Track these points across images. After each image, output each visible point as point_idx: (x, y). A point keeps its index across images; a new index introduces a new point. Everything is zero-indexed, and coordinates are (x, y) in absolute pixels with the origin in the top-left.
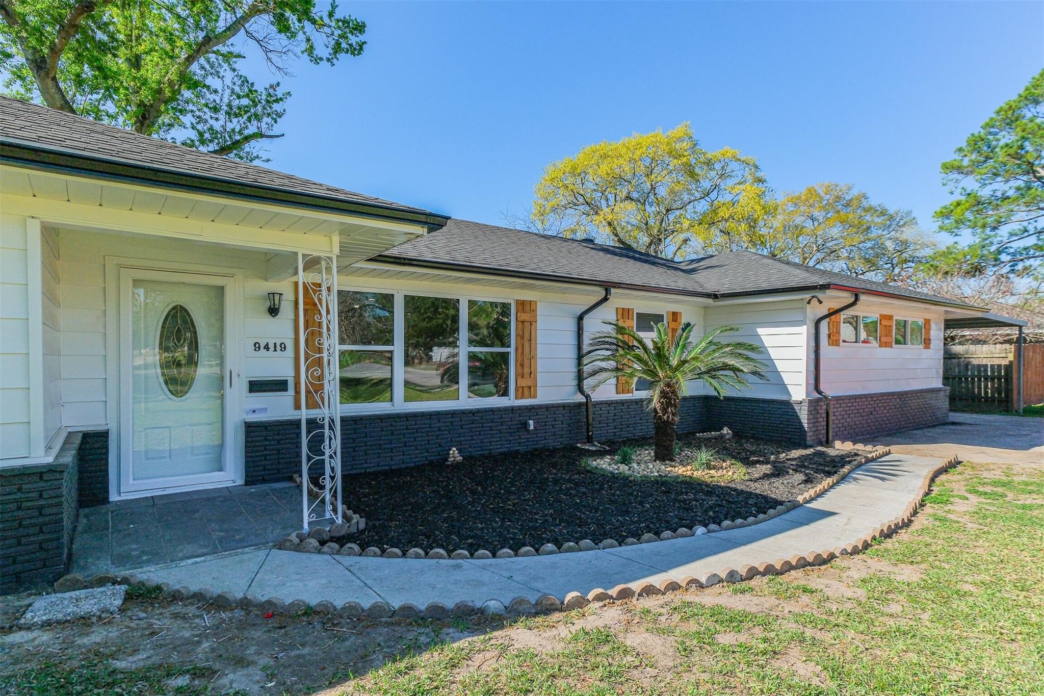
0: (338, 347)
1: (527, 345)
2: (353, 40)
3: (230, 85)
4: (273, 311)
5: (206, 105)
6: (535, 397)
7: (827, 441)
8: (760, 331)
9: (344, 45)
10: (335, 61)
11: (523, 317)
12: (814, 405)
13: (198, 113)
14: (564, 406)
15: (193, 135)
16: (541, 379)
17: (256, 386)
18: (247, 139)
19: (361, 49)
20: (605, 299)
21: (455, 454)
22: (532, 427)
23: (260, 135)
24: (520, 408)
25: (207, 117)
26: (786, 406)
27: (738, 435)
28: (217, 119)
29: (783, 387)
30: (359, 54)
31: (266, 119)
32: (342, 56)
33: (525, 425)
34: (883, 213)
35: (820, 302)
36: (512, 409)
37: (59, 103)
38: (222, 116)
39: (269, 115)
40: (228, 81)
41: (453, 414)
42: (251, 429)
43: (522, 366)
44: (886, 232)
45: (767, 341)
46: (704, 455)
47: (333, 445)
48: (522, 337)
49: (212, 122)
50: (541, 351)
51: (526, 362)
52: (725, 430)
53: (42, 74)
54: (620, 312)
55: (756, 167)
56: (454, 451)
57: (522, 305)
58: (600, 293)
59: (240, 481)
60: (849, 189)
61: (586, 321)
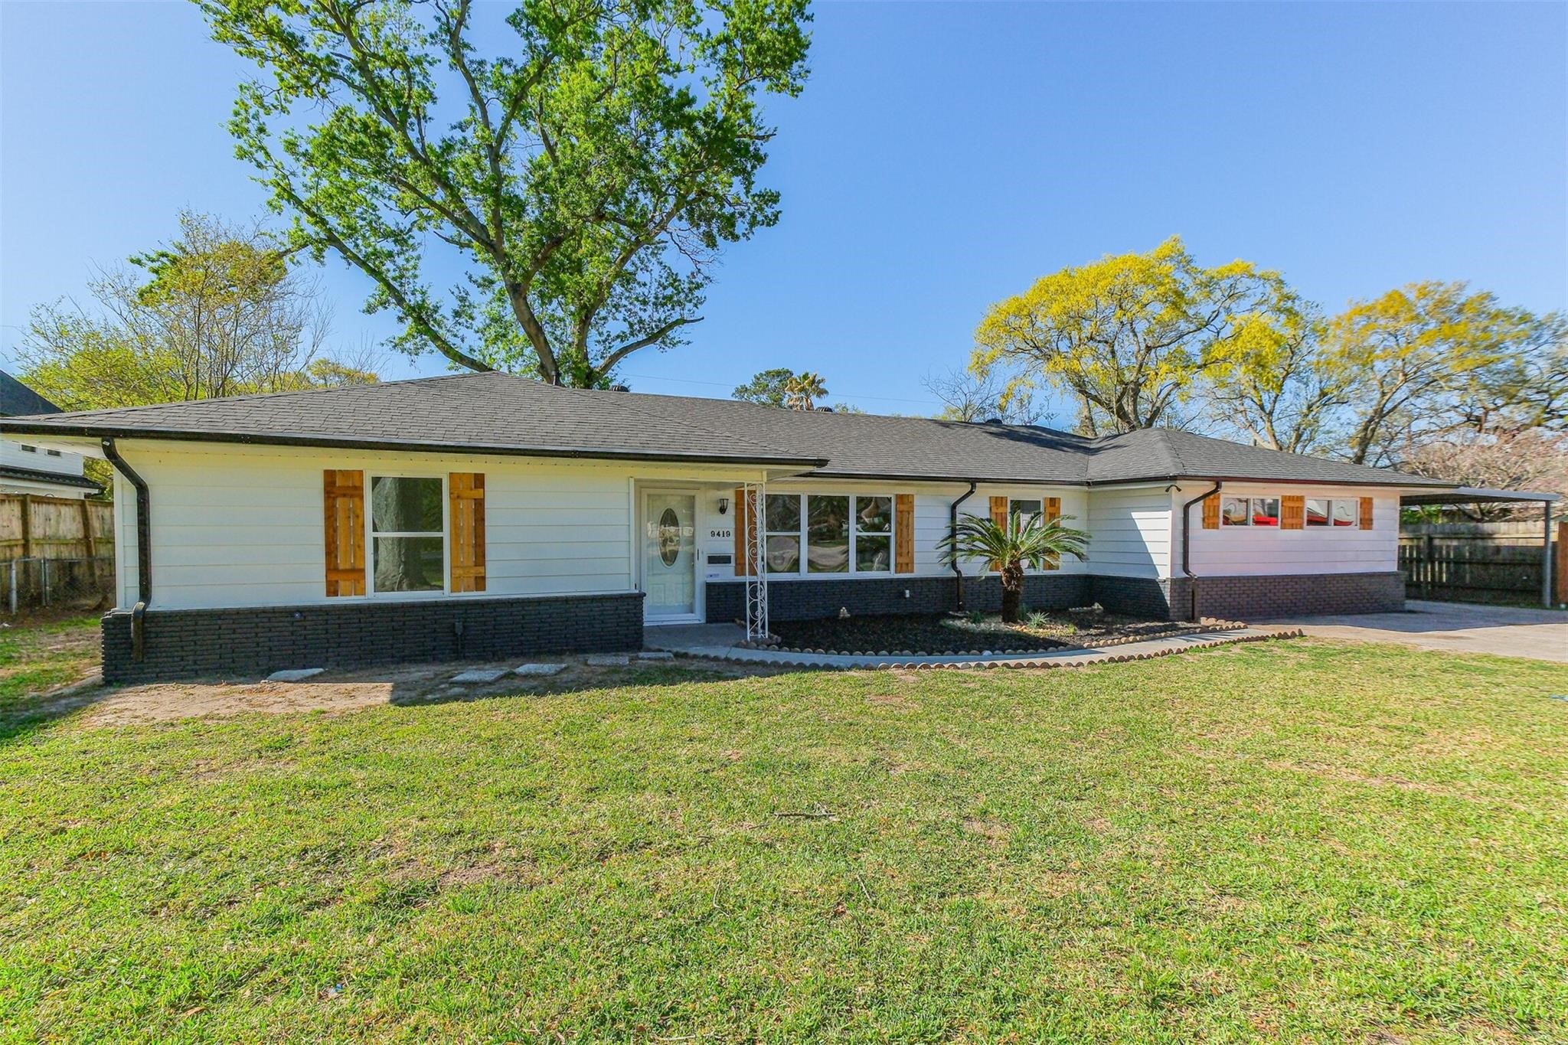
0: (766, 534)
1: (905, 530)
2: (768, 211)
3: (658, 278)
4: (723, 510)
5: (637, 299)
6: (912, 572)
7: (1193, 618)
8: (1135, 515)
9: (760, 218)
10: (750, 236)
11: (902, 507)
12: (1177, 583)
13: (629, 307)
14: (937, 579)
15: (625, 327)
16: (917, 558)
17: (713, 560)
18: (671, 326)
19: (777, 218)
20: (971, 492)
21: (844, 612)
22: (908, 596)
23: (682, 321)
24: (898, 580)
25: (637, 309)
26: (1153, 584)
27: (1109, 610)
28: (645, 310)
29: (1152, 567)
30: (774, 223)
31: (689, 306)
32: (757, 229)
33: (904, 594)
34: (1525, 318)
35: (1179, 490)
36: (891, 581)
37: (527, 317)
38: (650, 308)
39: (690, 301)
40: (655, 275)
41: (844, 582)
42: (710, 587)
43: (901, 547)
44: (1532, 347)
45: (1140, 525)
46: (1038, 617)
47: (763, 594)
48: (901, 524)
49: (641, 313)
50: (917, 535)
51: (904, 544)
52: (1096, 606)
53: (517, 295)
54: (993, 500)
55: (1281, 282)
56: (844, 610)
57: (901, 498)
58: (967, 487)
59: (703, 621)
60: (1461, 288)
61: (960, 509)
